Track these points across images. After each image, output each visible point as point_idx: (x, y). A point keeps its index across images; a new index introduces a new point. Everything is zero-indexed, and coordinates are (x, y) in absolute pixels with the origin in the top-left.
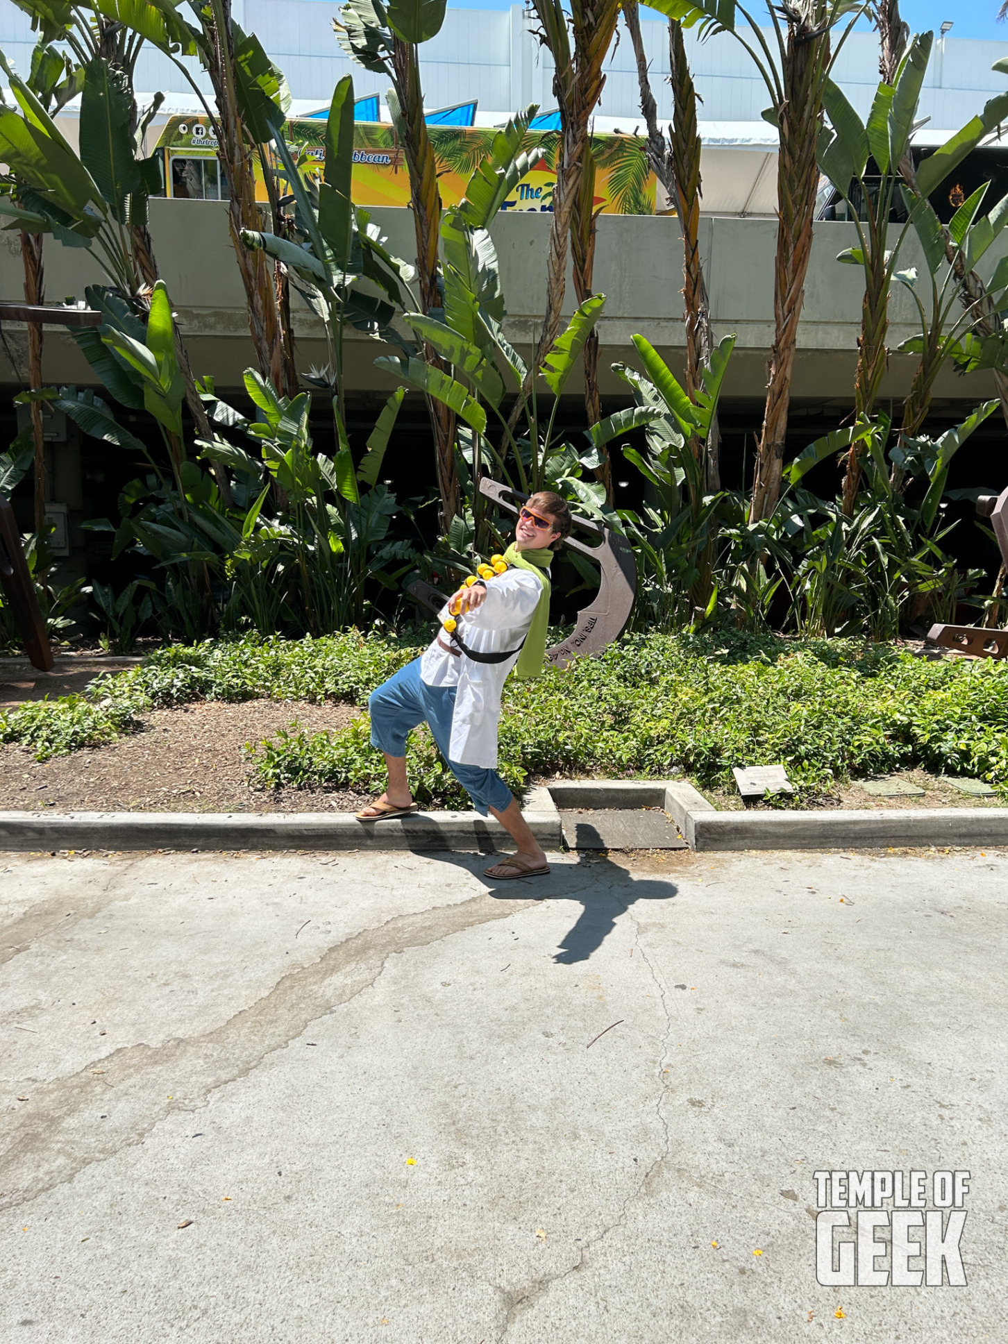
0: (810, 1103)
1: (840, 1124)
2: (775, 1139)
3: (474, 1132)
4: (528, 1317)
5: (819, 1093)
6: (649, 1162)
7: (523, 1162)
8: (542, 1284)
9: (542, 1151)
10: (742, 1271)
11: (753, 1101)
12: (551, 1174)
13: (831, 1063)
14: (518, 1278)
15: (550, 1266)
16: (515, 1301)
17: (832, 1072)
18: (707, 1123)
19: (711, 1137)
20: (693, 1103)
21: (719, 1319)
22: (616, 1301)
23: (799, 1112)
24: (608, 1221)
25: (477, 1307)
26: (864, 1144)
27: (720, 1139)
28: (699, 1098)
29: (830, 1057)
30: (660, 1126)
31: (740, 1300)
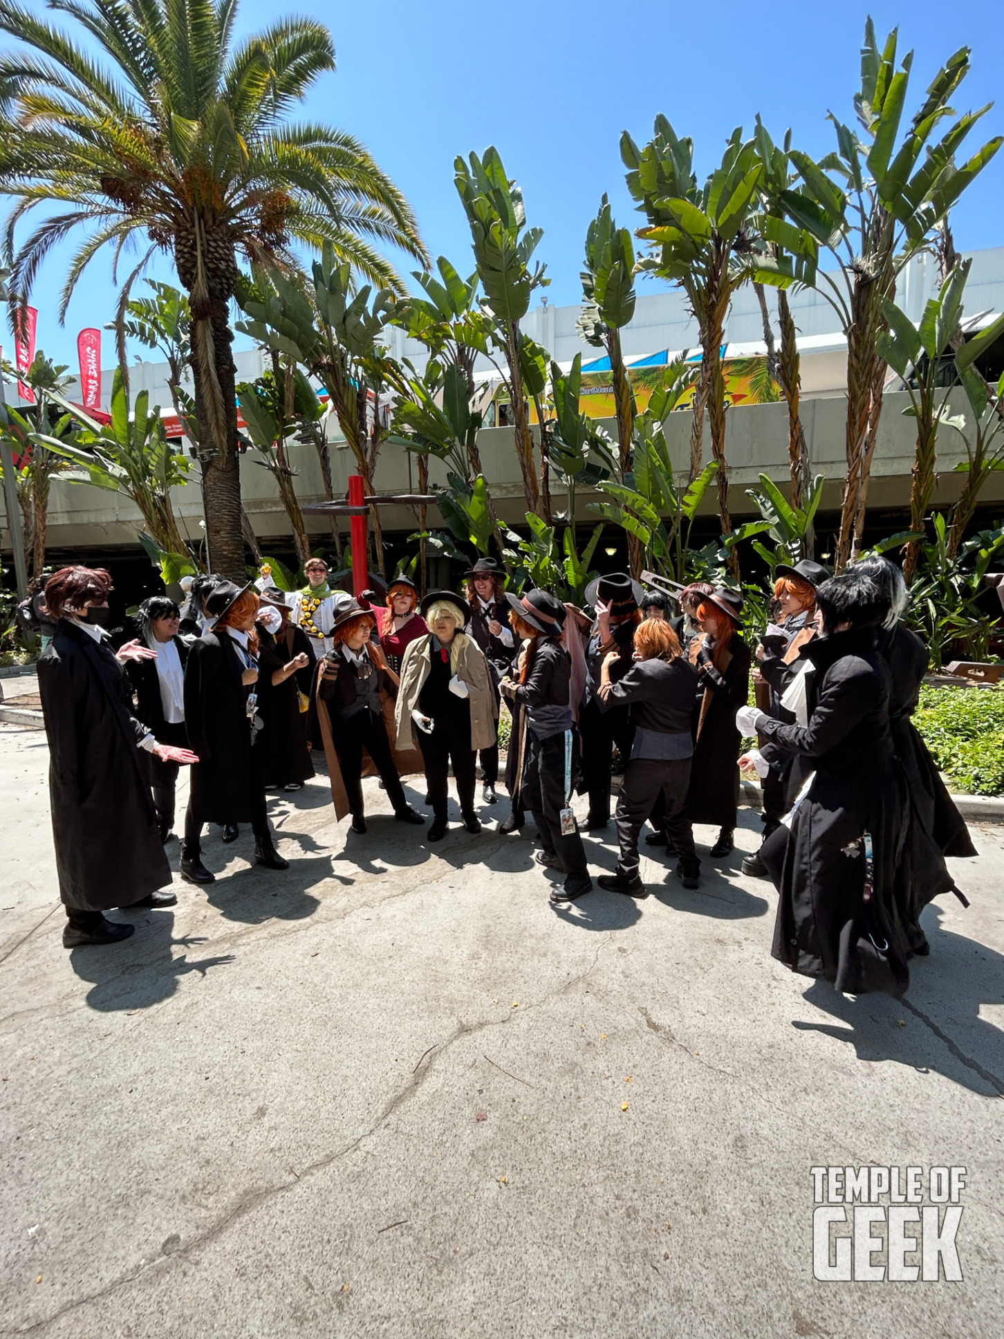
0: (691, 962)
1: (700, 978)
2: (655, 978)
3: (494, 943)
4: (467, 1039)
5: (700, 958)
6: (575, 976)
7: (510, 963)
8: (481, 1025)
9: (523, 959)
10: (589, 1044)
11: (656, 955)
12: (520, 972)
13: (719, 941)
14: (472, 1019)
15: (491, 1017)
16: (464, 1030)
17: (717, 947)
18: (622, 961)
19: (619, 970)
20: (620, 949)
21: (560, 1064)
22: (513, 1042)
23: (680, 967)
24: (534, 1001)
25: (445, 1028)
26: (707, 991)
27: (623, 972)
28: (625, 947)
29: (721, 938)
30: (593, 959)
31: (578, 1058)
